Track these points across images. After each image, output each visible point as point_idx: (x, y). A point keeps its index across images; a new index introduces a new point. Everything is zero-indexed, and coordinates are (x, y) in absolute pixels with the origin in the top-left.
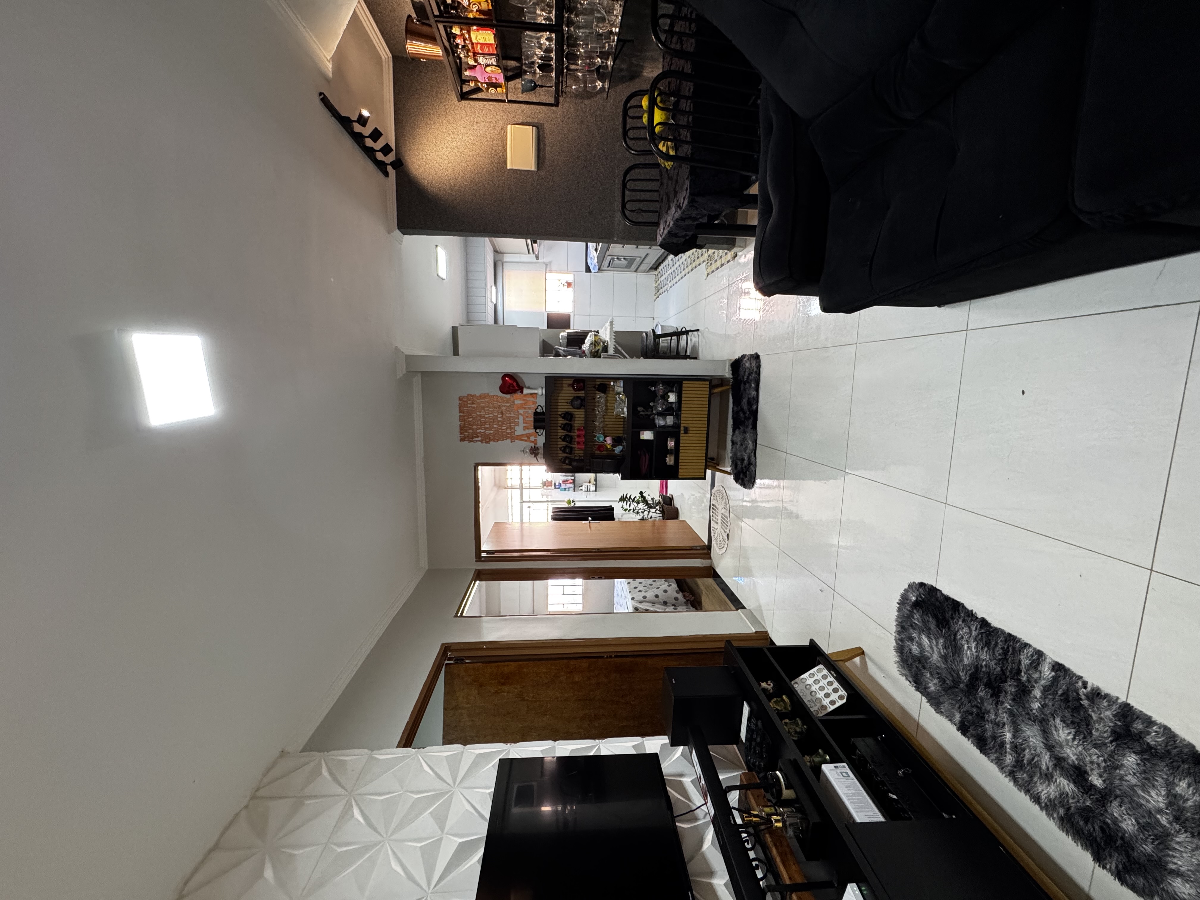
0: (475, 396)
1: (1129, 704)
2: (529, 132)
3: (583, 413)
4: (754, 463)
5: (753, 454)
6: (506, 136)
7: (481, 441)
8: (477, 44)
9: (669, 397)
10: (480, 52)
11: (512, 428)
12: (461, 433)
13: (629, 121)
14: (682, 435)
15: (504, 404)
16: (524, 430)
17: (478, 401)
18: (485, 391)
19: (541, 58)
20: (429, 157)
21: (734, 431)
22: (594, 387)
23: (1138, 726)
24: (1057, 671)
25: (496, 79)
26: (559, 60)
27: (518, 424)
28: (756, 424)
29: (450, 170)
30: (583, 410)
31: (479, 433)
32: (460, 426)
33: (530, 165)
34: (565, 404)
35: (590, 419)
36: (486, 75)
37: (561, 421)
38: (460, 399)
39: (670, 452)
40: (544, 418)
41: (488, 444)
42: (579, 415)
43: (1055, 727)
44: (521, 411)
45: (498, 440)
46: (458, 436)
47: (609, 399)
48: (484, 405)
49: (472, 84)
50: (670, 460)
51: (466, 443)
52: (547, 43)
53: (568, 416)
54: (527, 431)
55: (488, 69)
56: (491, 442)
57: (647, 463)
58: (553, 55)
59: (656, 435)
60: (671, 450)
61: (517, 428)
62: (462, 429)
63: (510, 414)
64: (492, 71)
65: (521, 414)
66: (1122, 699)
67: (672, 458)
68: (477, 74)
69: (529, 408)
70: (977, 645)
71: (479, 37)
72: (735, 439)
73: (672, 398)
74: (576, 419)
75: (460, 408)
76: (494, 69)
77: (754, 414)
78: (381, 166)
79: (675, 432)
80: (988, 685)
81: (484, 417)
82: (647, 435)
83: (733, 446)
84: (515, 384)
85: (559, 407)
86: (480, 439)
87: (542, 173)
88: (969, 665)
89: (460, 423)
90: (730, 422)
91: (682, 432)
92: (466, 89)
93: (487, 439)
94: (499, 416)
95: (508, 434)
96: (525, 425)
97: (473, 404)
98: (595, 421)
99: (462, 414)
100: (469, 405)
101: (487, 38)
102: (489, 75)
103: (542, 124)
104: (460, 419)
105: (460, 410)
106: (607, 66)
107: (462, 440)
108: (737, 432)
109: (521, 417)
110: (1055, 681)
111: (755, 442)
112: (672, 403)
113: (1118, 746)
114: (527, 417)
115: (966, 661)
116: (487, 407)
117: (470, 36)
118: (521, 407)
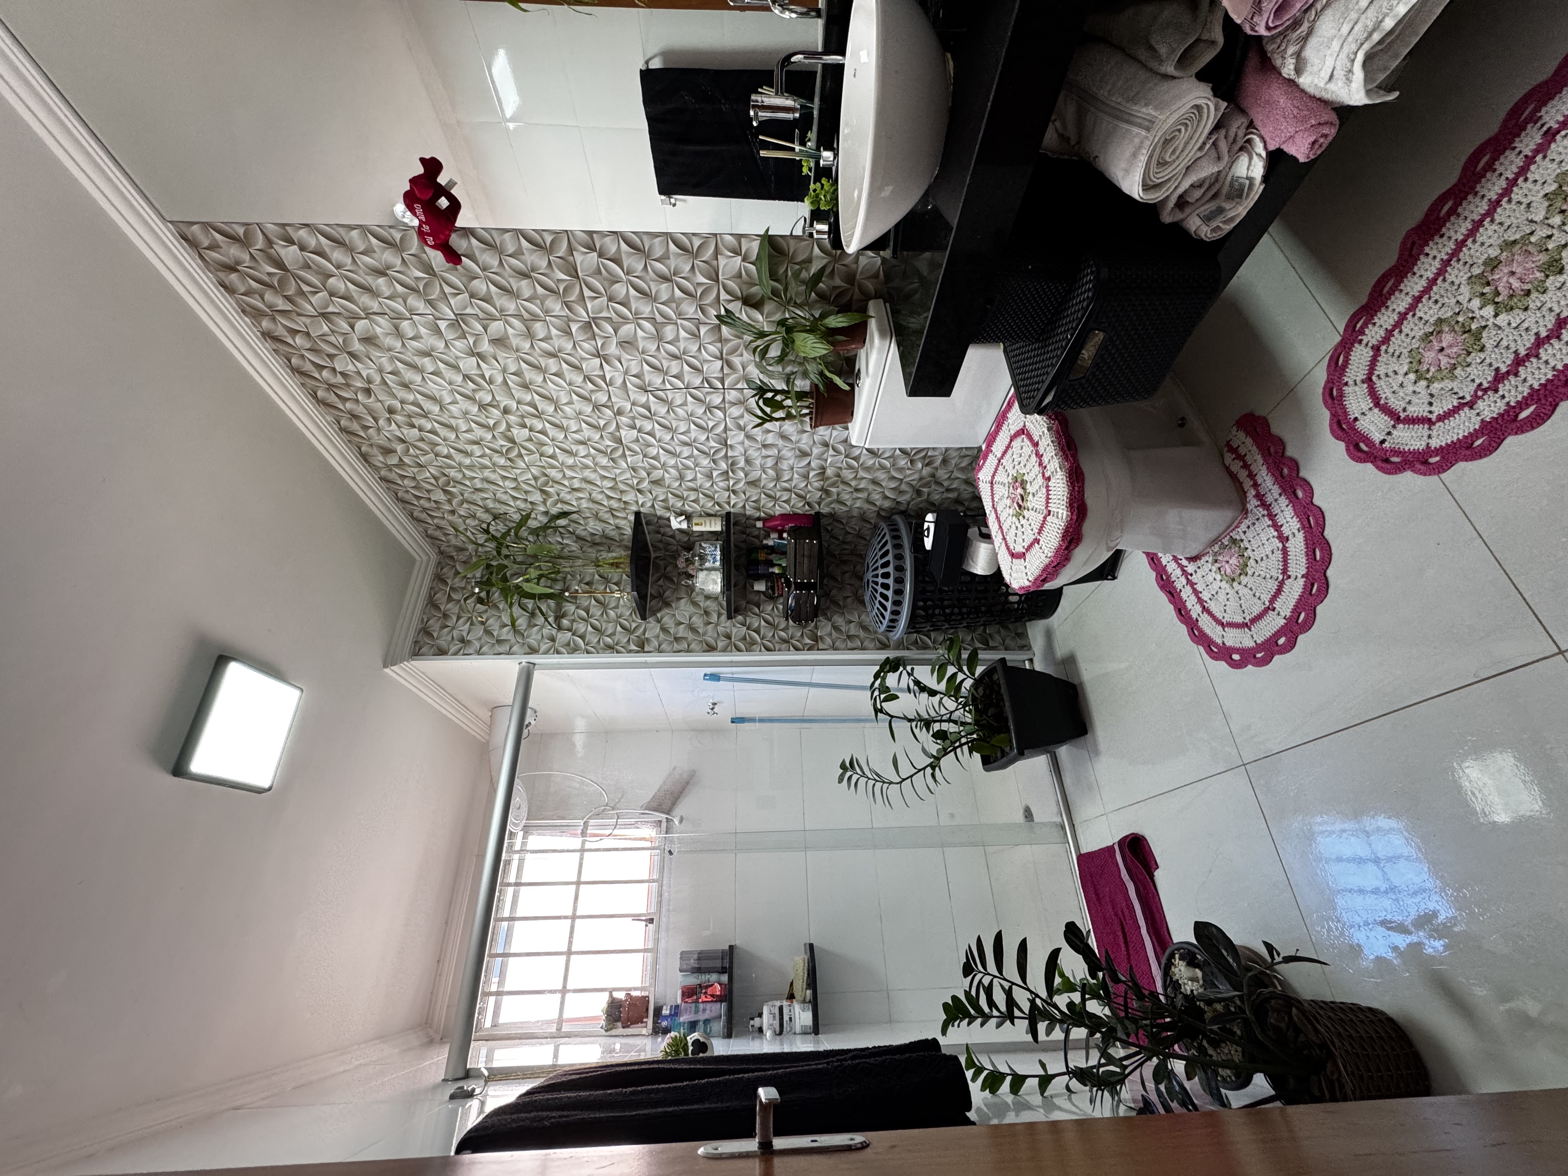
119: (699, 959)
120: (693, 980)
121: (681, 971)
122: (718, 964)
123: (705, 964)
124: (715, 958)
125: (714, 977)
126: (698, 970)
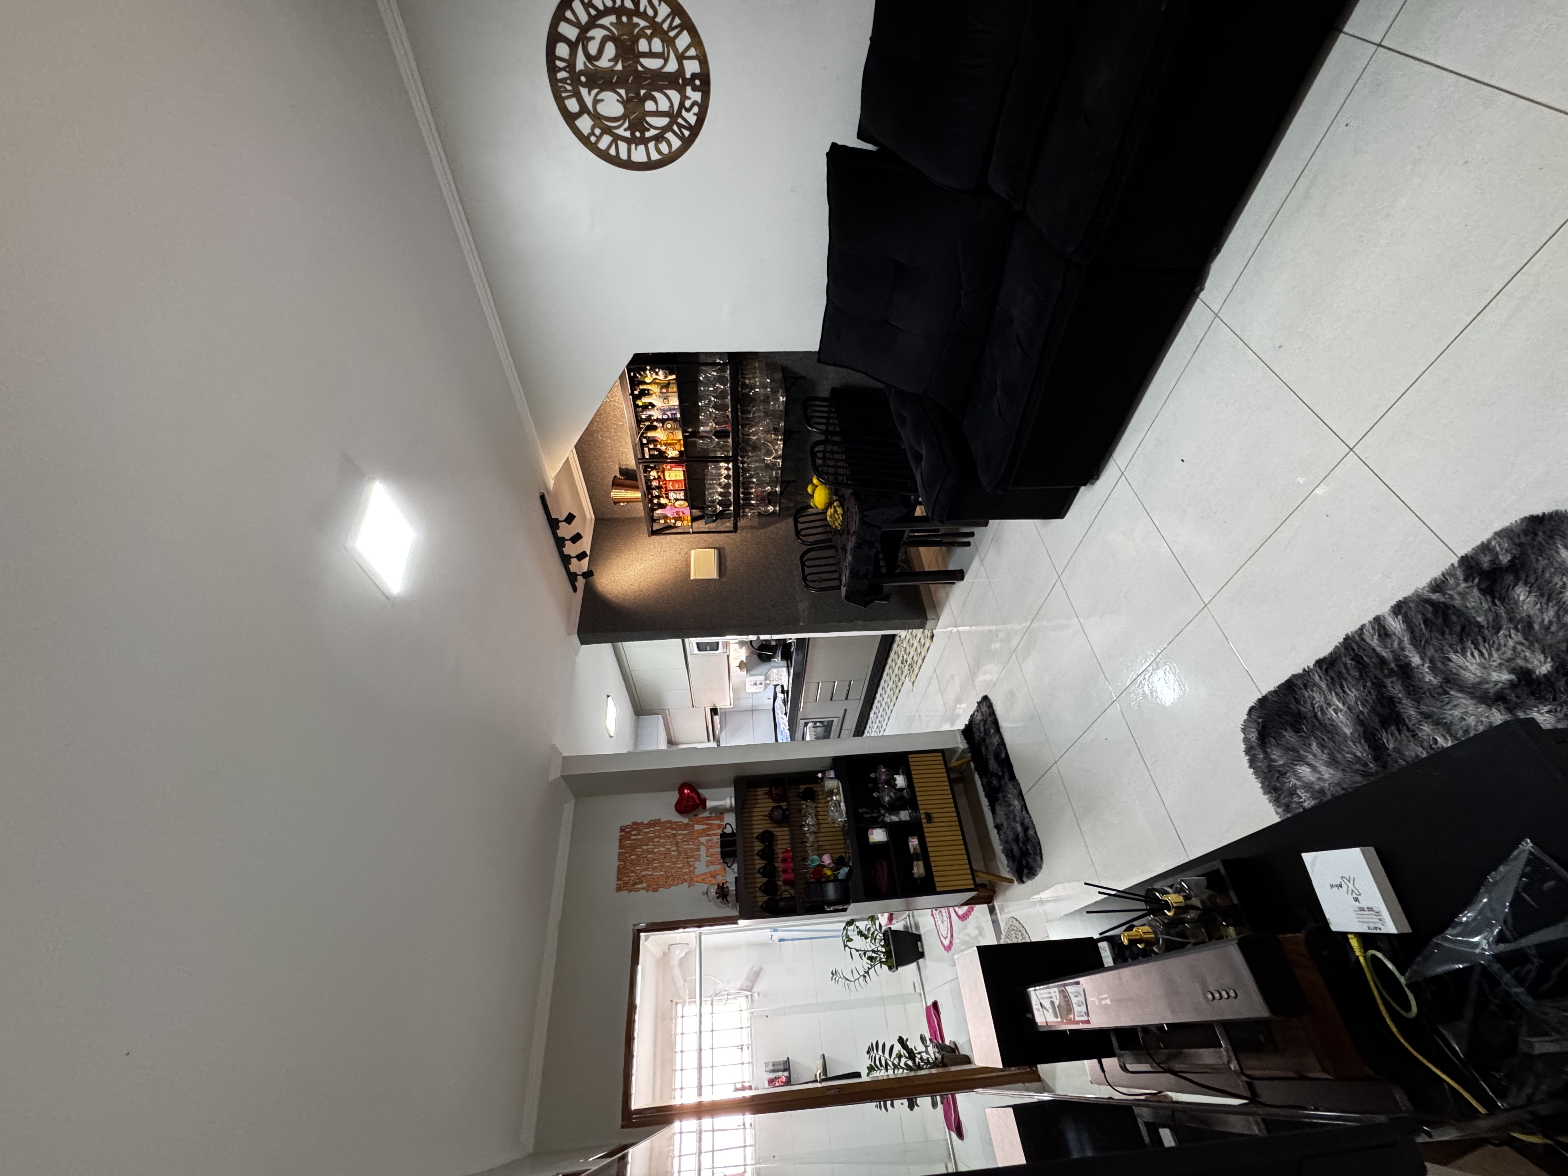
0: (642, 823)
1: (1462, 557)
2: (712, 554)
3: (787, 833)
4: (1030, 825)
5: (1024, 812)
6: (690, 558)
7: (646, 889)
8: (670, 481)
9: (895, 780)
10: (672, 488)
11: (690, 866)
12: (619, 879)
13: (799, 525)
14: (925, 825)
15: (680, 832)
16: (707, 866)
17: (646, 830)
18: (655, 817)
19: (721, 494)
20: (616, 578)
21: (994, 812)
22: (798, 796)
23: (1485, 561)
24: (1400, 612)
25: (683, 512)
26: (736, 493)
27: (698, 859)
28: (1013, 772)
29: (636, 585)
30: (787, 829)
31: (643, 876)
32: (619, 868)
33: (713, 574)
34: (763, 818)
35: (798, 839)
36: (675, 510)
37: (758, 846)
38: (622, 829)
39: (916, 857)
40: (735, 840)
41: (656, 893)
42: (782, 835)
43: (1460, 667)
44: (703, 840)
45: (671, 885)
46: (613, 882)
47: (819, 809)
48: (653, 835)
49: (662, 521)
50: (918, 869)
51: (625, 893)
52: (726, 481)
53: (767, 838)
54: (712, 868)
55: (677, 504)
56: (661, 890)
57: (886, 876)
58: (731, 490)
59: (890, 834)
60: (916, 854)
61: (697, 864)
62: (621, 872)
63: (688, 845)
64: (680, 505)
65: (702, 844)
66: (1455, 561)
67: (921, 863)
68: (668, 512)
69: (715, 835)
70: (1337, 694)
71: (672, 474)
72: (998, 821)
73: (900, 781)
74: (779, 842)
75: (620, 840)
76: (682, 502)
77: (1006, 763)
78: (572, 577)
79: (915, 828)
80: (1385, 723)
81: (652, 852)
82: (878, 835)
83: (1001, 833)
84: (696, 797)
85: (755, 822)
86: (644, 885)
87: (724, 580)
88: (1354, 731)
89: (618, 863)
90: (985, 802)
91: (924, 821)
92: (656, 527)
93: (654, 887)
94: (673, 849)
95: (686, 873)
96: (709, 859)
97: (639, 834)
98: (806, 842)
99: (621, 851)
100: (633, 837)
101: (678, 474)
102: (677, 510)
103: (723, 548)
104: (619, 859)
105: (620, 844)
106: (776, 491)
107: (619, 889)
108: (998, 809)
109: (703, 848)
110: (1407, 620)
111: (1021, 795)
112: (901, 790)
113: (1502, 600)
114: (711, 847)
115: (1348, 731)
116: (657, 838)
117: (664, 475)
118: (703, 833)
119: (774, 1065)
120: (772, 1076)
121: (766, 1071)
122: (782, 1067)
123: (776, 1068)
124: (780, 1064)
125: (780, 1074)
126: (774, 1071)
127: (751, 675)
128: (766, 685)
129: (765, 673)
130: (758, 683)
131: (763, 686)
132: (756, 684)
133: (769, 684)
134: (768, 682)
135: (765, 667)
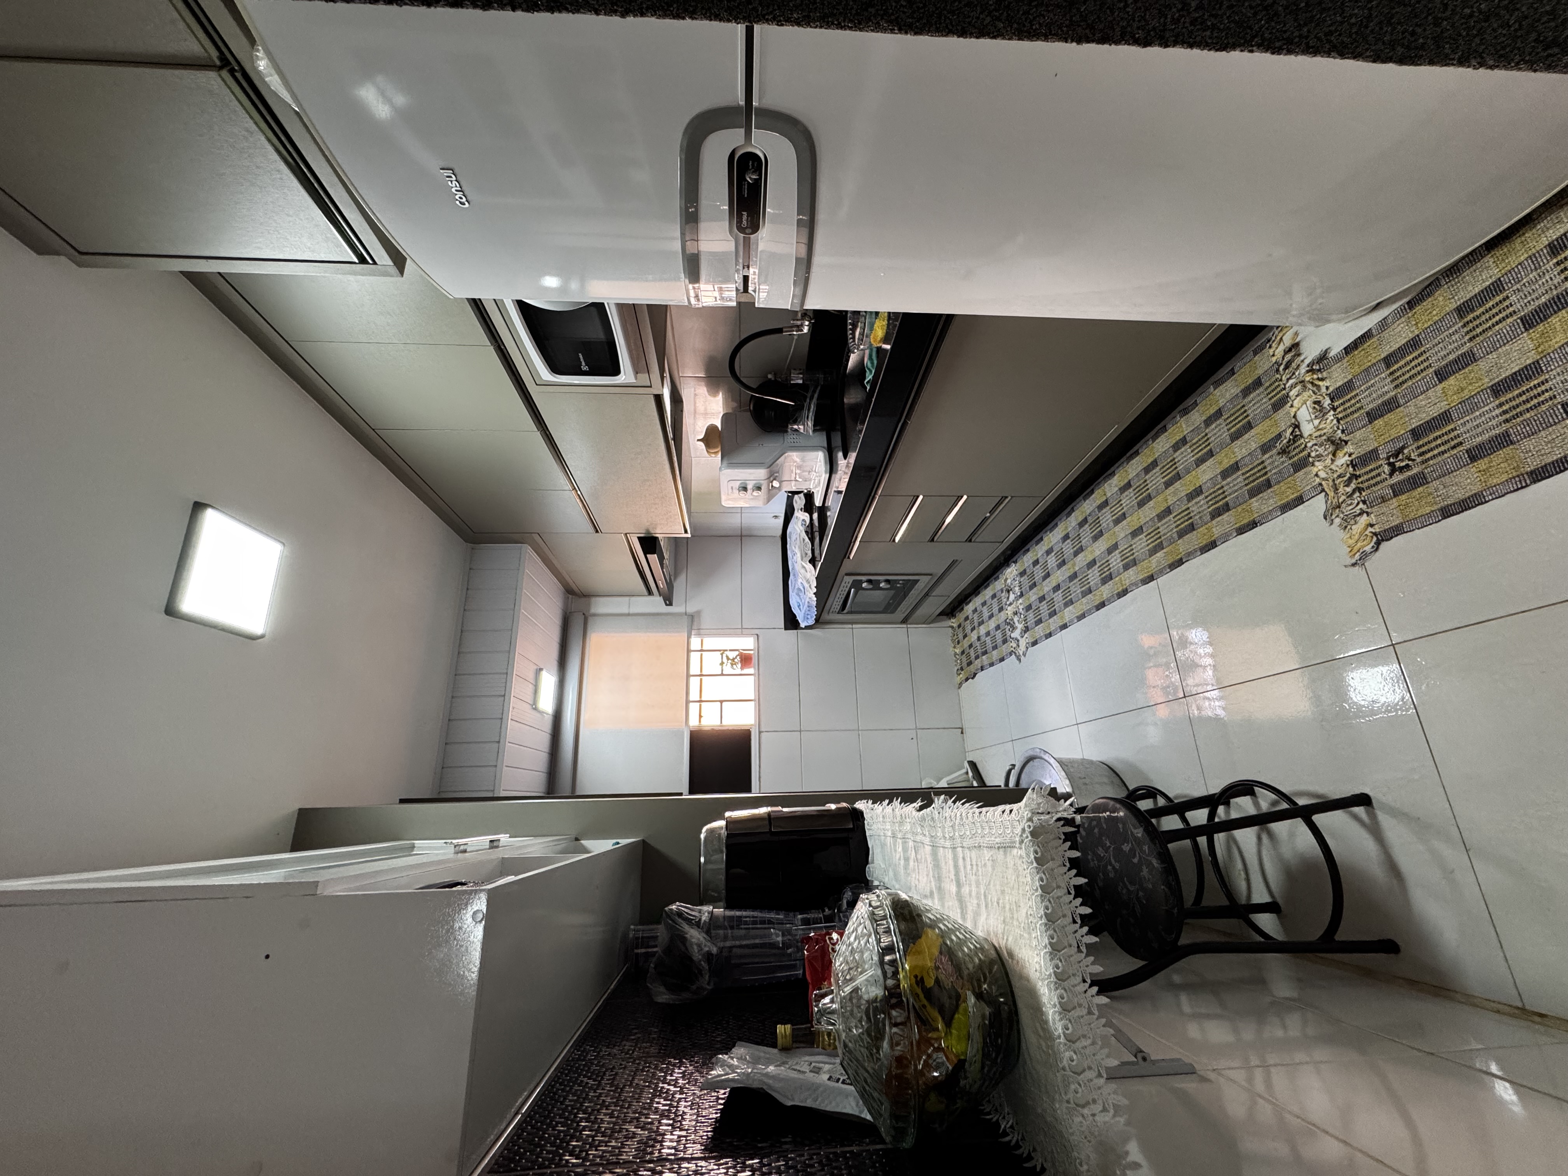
127: (732, 465)
128: (771, 493)
129: (768, 461)
130: (750, 487)
131: (762, 494)
132: (745, 489)
133: (779, 489)
134: (776, 484)
135: (770, 445)
